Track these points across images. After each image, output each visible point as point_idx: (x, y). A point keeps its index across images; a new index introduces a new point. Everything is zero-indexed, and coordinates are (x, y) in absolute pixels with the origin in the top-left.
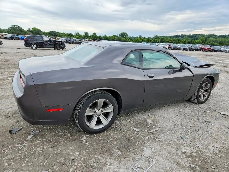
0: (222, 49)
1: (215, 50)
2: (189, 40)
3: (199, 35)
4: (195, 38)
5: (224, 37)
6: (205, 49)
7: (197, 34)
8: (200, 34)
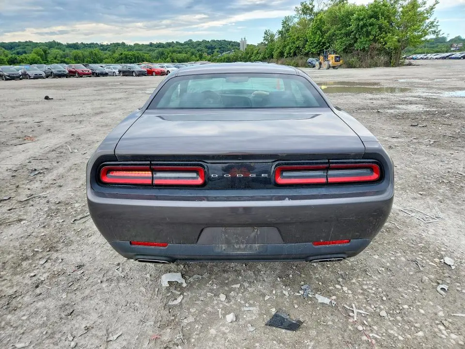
0: (106, 70)
1: (96, 73)
2: (10, 56)
3: (25, 44)
4: (20, 50)
5: (75, 46)
6: (78, 73)
7: (20, 42)
8: (26, 42)
